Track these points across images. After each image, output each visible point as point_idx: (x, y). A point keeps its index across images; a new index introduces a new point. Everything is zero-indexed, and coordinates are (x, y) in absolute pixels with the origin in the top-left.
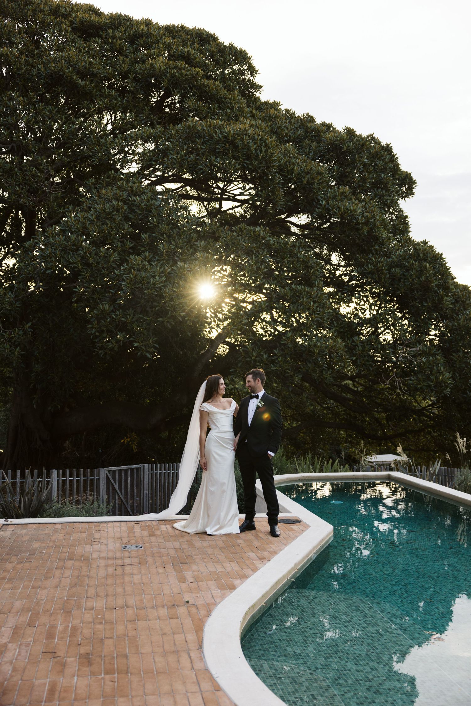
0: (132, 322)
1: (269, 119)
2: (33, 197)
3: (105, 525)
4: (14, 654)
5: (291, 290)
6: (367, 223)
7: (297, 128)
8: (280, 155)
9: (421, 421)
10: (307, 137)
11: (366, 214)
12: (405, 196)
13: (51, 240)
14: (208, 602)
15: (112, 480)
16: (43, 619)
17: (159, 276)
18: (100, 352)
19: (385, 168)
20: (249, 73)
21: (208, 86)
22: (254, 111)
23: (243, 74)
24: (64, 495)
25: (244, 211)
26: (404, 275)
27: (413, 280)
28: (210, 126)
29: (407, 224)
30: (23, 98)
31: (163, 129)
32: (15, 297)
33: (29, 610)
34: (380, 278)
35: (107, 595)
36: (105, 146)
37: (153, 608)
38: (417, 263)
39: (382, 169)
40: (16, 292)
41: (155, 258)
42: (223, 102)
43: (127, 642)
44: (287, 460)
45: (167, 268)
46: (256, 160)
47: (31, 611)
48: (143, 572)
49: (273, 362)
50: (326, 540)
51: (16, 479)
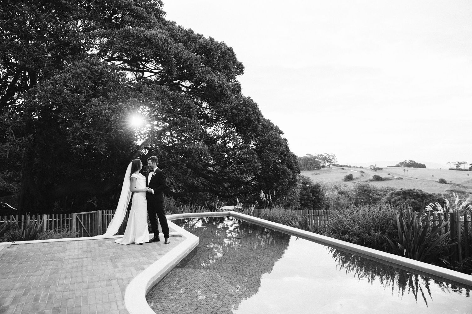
0: (93, 135)
1: (170, 30)
2: (34, 63)
3: (74, 242)
4: (13, 311)
5: (181, 119)
6: (220, 86)
7: (184, 35)
8: (175, 49)
9: (247, 188)
10: (190, 40)
11: (219, 82)
12: (239, 74)
13: (45, 88)
14: (129, 277)
15: (79, 220)
16: (32, 291)
17: (108, 110)
18: (74, 151)
19: (229, 59)
20: (160, 5)
21: (137, 10)
22: (162, 25)
23: (156, 5)
24: (51, 229)
25: (157, 78)
26: (238, 113)
27: (243, 116)
28: (137, 31)
29: (240, 88)
30: (28, 7)
31: (111, 31)
32: (23, 120)
33: (24, 287)
34: (226, 115)
35: (72, 277)
36: (78, 38)
37: (98, 282)
38: (245, 108)
39: (227, 60)
40: (23, 116)
41: (106, 100)
42: (145, 19)
43: (81, 299)
44: (177, 207)
45: (112, 105)
46: (162, 50)
47: (25, 288)
48: (94, 264)
49: (171, 157)
50: (195, 244)
51: (21, 220)
